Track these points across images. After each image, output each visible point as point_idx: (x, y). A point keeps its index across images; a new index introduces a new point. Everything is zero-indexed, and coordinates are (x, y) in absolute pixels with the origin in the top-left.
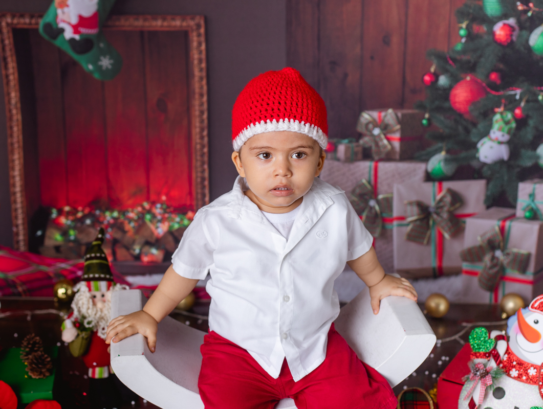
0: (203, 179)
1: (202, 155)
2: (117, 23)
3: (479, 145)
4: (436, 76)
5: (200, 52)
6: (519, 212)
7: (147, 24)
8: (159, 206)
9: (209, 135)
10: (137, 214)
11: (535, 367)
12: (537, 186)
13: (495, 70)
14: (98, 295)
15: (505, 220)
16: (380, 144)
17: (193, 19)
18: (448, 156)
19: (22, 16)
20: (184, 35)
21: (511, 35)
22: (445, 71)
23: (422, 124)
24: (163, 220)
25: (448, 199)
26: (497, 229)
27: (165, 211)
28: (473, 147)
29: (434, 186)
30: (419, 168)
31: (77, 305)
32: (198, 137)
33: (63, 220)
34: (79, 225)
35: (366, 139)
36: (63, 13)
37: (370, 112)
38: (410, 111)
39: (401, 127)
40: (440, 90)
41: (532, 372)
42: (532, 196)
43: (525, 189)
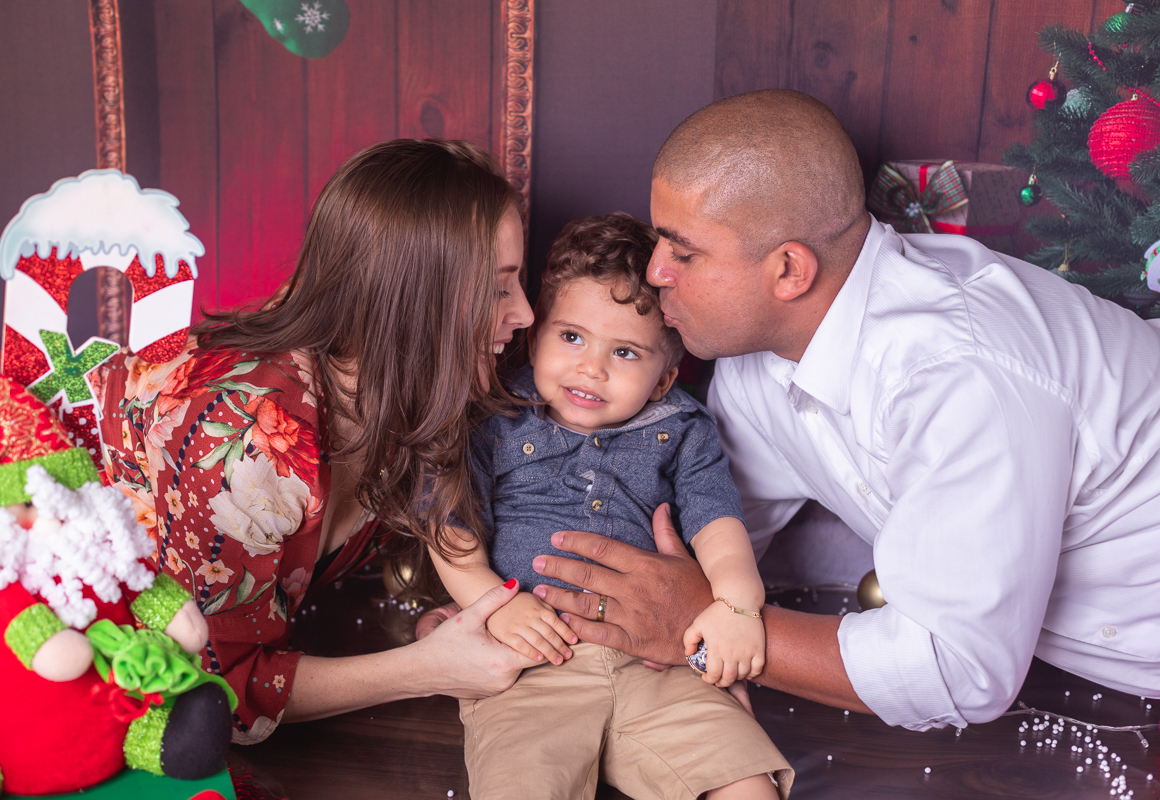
4: (1058, 90)
5: (523, 5)
9: (534, 194)
22: (1082, 79)
23: (1020, 197)
28: (1136, 257)
37: (901, 166)
38: (994, 168)
39: (970, 202)
40: (1066, 120)
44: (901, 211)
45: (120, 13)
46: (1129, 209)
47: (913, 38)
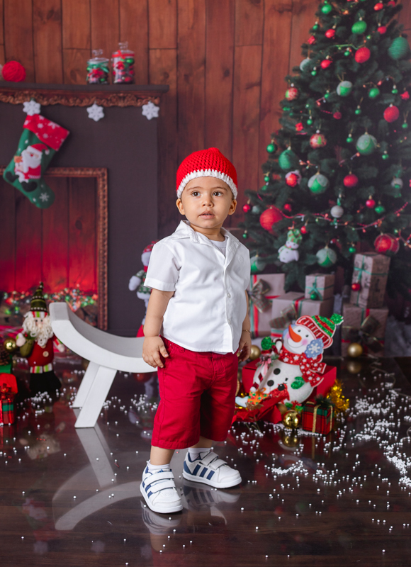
0: (104, 273)
1: (104, 257)
2: (53, 172)
3: (279, 251)
4: (250, 207)
5: (104, 191)
6: (307, 295)
7: (71, 173)
8: (74, 291)
9: (108, 244)
10: (60, 296)
11: (298, 355)
12: (318, 278)
13: (288, 202)
14: (39, 320)
15: (298, 300)
17: (100, 170)
18: (260, 258)
20: (94, 181)
21: (296, 181)
22: (256, 203)
24: (76, 301)
25: (261, 286)
26: (293, 306)
27: (79, 295)
28: (276, 252)
31: (26, 324)
32: (101, 245)
33: (11, 300)
34: (22, 303)
36: (19, 165)
38: (235, 229)
40: (253, 215)
41: (296, 358)
42: (315, 284)
43: (310, 280)
46: (273, 239)
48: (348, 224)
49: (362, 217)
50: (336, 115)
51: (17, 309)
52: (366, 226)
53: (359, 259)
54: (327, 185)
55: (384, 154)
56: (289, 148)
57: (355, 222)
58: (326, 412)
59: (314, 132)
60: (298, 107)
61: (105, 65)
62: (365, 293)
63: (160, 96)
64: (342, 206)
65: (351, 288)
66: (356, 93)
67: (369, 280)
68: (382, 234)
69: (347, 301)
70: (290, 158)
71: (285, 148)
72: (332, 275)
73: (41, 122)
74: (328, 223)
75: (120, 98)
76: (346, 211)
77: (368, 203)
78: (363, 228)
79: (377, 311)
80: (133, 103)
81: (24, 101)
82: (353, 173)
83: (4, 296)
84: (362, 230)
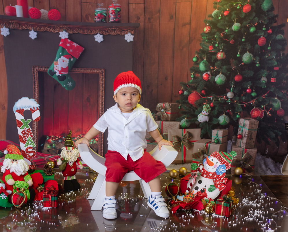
2: (75, 71)
3: (198, 116)
4: (183, 91)
5: (103, 81)
6: (213, 141)
7: (85, 71)
9: (104, 110)
11: (212, 173)
12: (219, 131)
13: (203, 89)
14: (69, 151)
15: (208, 143)
16: (164, 115)
17: (101, 70)
18: (187, 120)
19: (42, 67)
20: (98, 75)
21: (209, 78)
22: (186, 90)
23: (178, 108)
25: (188, 135)
26: (205, 146)
28: (196, 117)
29: (182, 130)
30: (177, 124)
31: (62, 153)
32: (101, 111)
33: (51, 140)
34: (56, 142)
35: (159, 113)
36: (56, 67)
37: (160, 104)
38: (174, 103)
39: (171, 109)
40: (184, 96)
41: (211, 175)
42: (217, 135)
43: (214, 132)
44: (161, 110)
45: (39, 84)
46: (195, 109)
47: (161, 84)
48: (236, 102)
49: (244, 98)
50: (232, 42)
51: (54, 145)
52: (246, 103)
53: (242, 121)
54: (225, 80)
55: (257, 64)
56: (205, 60)
57: (240, 101)
58: (229, 204)
59: (219, 51)
60: (210, 37)
61: (105, 12)
62: (245, 140)
63: (135, 29)
64: (233, 92)
65: (237, 137)
66: (243, 30)
67: (247, 133)
68: (255, 108)
69: (234, 144)
70: (206, 65)
71: (203, 60)
72: (227, 130)
73: (69, 43)
74: (225, 101)
75: (113, 30)
76: (235, 95)
77: (248, 90)
78: (244, 104)
79: (251, 150)
80: (120, 33)
81: (60, 31)
82: (239, 74)
83: (47, 138)
84: (244, 105)
